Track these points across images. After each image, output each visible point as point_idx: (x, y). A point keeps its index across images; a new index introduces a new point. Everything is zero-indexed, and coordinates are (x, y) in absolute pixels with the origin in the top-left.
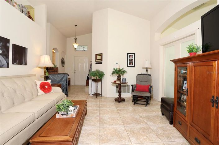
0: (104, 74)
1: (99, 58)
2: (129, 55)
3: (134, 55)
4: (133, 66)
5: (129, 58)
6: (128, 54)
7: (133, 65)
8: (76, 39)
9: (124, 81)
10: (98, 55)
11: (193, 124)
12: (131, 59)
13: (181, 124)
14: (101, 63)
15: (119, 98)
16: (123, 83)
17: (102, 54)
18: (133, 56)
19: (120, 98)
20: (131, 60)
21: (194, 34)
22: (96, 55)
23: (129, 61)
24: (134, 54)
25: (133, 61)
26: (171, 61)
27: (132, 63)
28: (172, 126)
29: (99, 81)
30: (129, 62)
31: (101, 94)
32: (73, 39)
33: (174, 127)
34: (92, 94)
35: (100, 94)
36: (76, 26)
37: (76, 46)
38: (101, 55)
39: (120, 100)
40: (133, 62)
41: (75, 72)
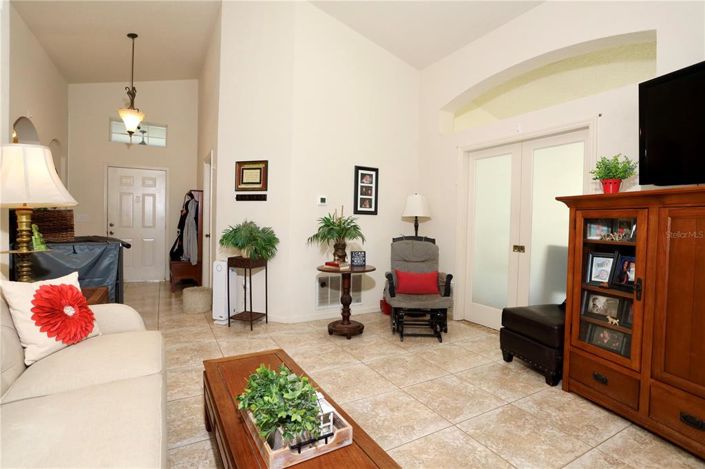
0: (277, 240)
1: (251, 176)
2: (360, 172)
3: (374, 173)
4: (373, 209)
5: (360, 184)
6: (358, 168)
7: (371, 207)
8: (132, 93)
9: (358, 261)
10: (246, 166)
11: (668, 376)
12: (366, 187)
13: (604, 382)
14: (263, 198)
15: (342, 322)
16: (355, 270)
17: (266, 162)
18: (371, 176)
19: (346, 322)
20: (367, 191)
21: (587, 128)
22: (239, 164)
23: (361, 194)
24: (376, 170)
25: (371, 195)
26: (558, 199)
27: (371, 200)
28: (558, 389)
29: (256, 266)
30: (360, 196)
31: (266, 315)
32: (120, 90)
33: (569, 391)
34: (229, 318)
35: (262, 315)
36: (133, 36)
37: (131, 120)
38: (262, 166)
39: (346, 329)
40: (373, 197)
41: (111, 229)
